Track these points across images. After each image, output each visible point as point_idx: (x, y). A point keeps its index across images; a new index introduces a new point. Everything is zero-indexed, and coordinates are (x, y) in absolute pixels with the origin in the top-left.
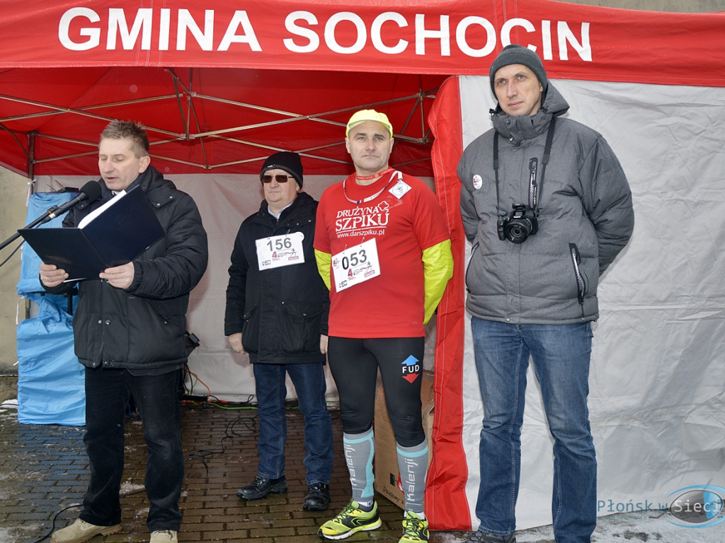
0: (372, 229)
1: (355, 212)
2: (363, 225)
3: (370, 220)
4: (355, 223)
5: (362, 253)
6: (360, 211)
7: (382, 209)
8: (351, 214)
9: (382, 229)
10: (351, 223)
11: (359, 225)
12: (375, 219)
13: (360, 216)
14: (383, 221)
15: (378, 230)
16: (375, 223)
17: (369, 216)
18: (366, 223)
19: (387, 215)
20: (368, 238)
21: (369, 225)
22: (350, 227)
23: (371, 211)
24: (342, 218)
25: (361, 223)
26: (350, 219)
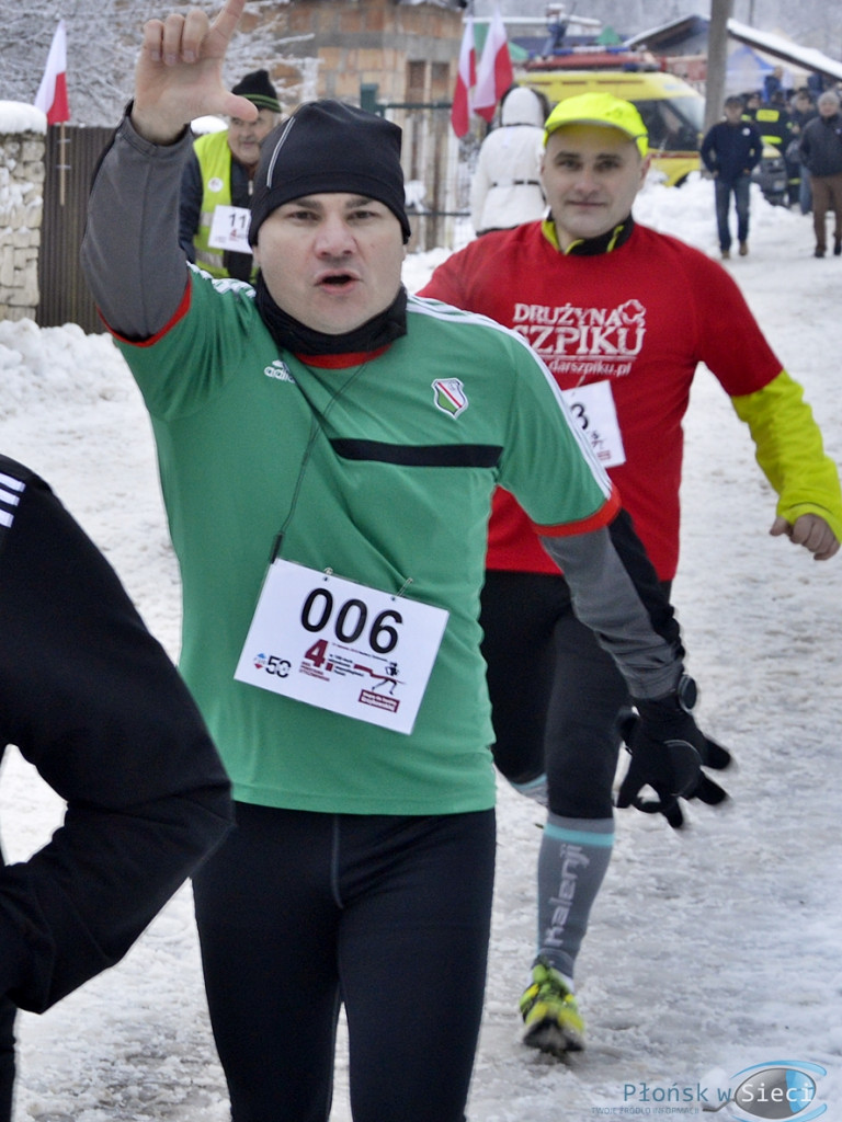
0: (604, 363)
1: (561, 315)
2: (583, 349)
3: (599, 340)
4: (561, 342)
5: (577, 410)
6: (573, 316)
7: (631, 317)
8: (551, 316)
9: (625, 363)
10: (551, 340)
11: (571, 349)
12: (613, 339)
13: (575, 325)
14: (631, 344)
15: (616, 364)
16: (610, 349)
17: (597, 331)
18: (590, 344)
19: (640, 333)
20: (593, 379)
21: (595, 350)
22: (550, 349)
23: (601, 320)
24: (527, 323)
25: (577, 344)
26: (549, 330)
